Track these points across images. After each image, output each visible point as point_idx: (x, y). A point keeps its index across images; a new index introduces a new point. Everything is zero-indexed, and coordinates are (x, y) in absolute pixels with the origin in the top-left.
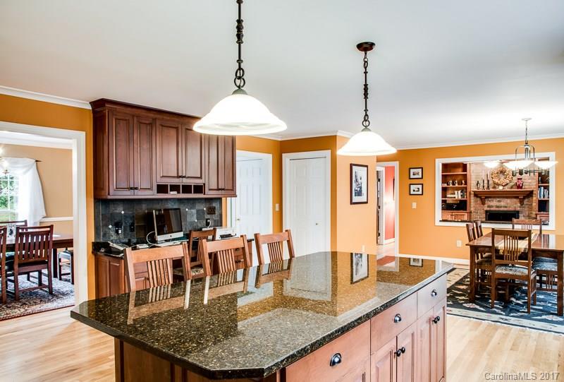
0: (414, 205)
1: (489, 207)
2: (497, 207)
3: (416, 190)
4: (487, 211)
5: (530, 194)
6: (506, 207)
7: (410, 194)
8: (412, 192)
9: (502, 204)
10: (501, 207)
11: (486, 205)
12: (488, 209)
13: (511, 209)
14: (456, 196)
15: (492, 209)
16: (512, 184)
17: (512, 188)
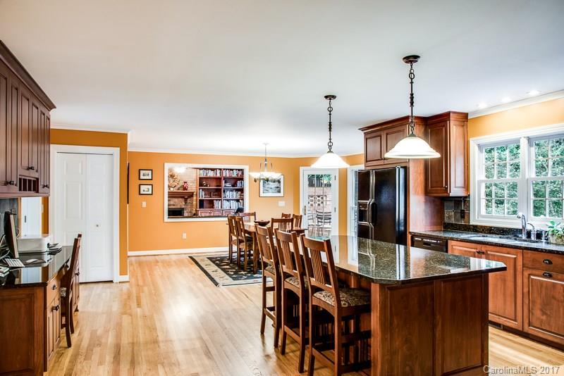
0: (144, 204)
3: (146, 190)
5: (191, 195)
6: (174, 205)
7: (140, 194)
8: (142, 192)
9: (172, 202)
13: (179, 207)
16: (179, 186)
17: (178, 189)
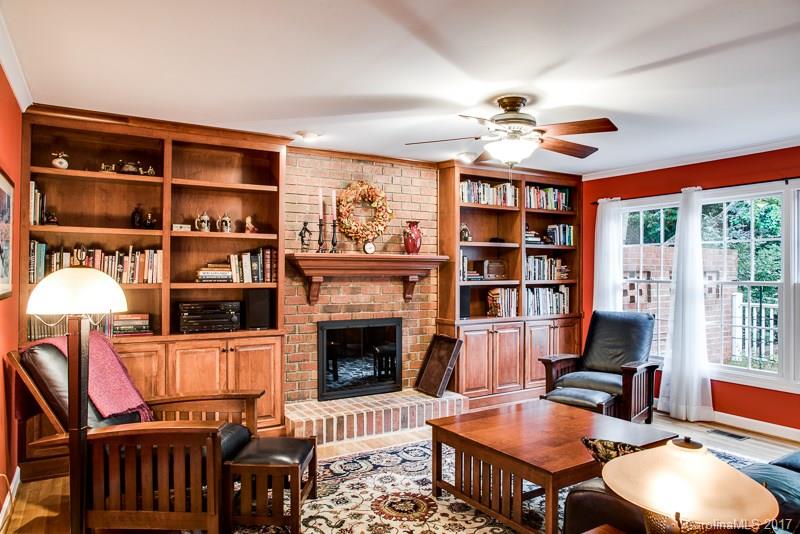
1: (327, 309)
2: (350, 309)
4: (320, 325)
6: (370, 308)
9: (362, 299)
10: (358, 308)
11: (319, 306)
12: (325, 317)
13: (381, 314)
14: (234, 273)
15: (337, 316)
